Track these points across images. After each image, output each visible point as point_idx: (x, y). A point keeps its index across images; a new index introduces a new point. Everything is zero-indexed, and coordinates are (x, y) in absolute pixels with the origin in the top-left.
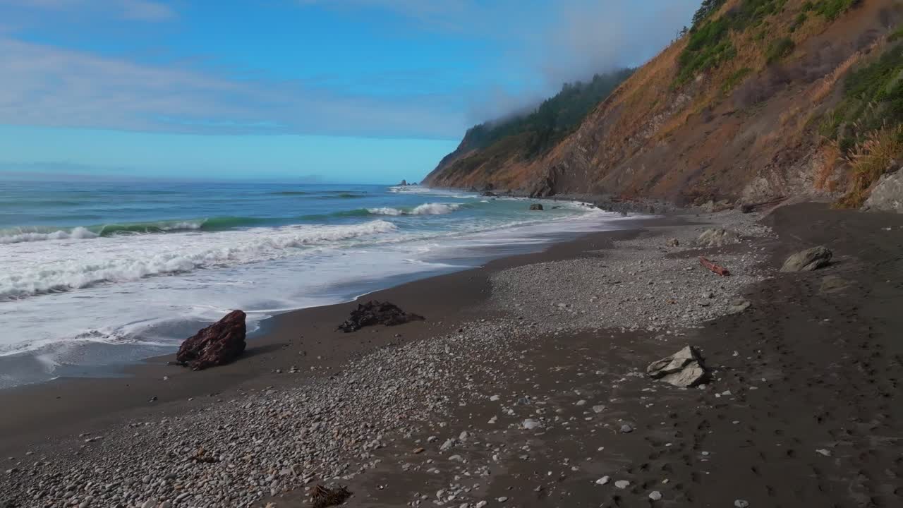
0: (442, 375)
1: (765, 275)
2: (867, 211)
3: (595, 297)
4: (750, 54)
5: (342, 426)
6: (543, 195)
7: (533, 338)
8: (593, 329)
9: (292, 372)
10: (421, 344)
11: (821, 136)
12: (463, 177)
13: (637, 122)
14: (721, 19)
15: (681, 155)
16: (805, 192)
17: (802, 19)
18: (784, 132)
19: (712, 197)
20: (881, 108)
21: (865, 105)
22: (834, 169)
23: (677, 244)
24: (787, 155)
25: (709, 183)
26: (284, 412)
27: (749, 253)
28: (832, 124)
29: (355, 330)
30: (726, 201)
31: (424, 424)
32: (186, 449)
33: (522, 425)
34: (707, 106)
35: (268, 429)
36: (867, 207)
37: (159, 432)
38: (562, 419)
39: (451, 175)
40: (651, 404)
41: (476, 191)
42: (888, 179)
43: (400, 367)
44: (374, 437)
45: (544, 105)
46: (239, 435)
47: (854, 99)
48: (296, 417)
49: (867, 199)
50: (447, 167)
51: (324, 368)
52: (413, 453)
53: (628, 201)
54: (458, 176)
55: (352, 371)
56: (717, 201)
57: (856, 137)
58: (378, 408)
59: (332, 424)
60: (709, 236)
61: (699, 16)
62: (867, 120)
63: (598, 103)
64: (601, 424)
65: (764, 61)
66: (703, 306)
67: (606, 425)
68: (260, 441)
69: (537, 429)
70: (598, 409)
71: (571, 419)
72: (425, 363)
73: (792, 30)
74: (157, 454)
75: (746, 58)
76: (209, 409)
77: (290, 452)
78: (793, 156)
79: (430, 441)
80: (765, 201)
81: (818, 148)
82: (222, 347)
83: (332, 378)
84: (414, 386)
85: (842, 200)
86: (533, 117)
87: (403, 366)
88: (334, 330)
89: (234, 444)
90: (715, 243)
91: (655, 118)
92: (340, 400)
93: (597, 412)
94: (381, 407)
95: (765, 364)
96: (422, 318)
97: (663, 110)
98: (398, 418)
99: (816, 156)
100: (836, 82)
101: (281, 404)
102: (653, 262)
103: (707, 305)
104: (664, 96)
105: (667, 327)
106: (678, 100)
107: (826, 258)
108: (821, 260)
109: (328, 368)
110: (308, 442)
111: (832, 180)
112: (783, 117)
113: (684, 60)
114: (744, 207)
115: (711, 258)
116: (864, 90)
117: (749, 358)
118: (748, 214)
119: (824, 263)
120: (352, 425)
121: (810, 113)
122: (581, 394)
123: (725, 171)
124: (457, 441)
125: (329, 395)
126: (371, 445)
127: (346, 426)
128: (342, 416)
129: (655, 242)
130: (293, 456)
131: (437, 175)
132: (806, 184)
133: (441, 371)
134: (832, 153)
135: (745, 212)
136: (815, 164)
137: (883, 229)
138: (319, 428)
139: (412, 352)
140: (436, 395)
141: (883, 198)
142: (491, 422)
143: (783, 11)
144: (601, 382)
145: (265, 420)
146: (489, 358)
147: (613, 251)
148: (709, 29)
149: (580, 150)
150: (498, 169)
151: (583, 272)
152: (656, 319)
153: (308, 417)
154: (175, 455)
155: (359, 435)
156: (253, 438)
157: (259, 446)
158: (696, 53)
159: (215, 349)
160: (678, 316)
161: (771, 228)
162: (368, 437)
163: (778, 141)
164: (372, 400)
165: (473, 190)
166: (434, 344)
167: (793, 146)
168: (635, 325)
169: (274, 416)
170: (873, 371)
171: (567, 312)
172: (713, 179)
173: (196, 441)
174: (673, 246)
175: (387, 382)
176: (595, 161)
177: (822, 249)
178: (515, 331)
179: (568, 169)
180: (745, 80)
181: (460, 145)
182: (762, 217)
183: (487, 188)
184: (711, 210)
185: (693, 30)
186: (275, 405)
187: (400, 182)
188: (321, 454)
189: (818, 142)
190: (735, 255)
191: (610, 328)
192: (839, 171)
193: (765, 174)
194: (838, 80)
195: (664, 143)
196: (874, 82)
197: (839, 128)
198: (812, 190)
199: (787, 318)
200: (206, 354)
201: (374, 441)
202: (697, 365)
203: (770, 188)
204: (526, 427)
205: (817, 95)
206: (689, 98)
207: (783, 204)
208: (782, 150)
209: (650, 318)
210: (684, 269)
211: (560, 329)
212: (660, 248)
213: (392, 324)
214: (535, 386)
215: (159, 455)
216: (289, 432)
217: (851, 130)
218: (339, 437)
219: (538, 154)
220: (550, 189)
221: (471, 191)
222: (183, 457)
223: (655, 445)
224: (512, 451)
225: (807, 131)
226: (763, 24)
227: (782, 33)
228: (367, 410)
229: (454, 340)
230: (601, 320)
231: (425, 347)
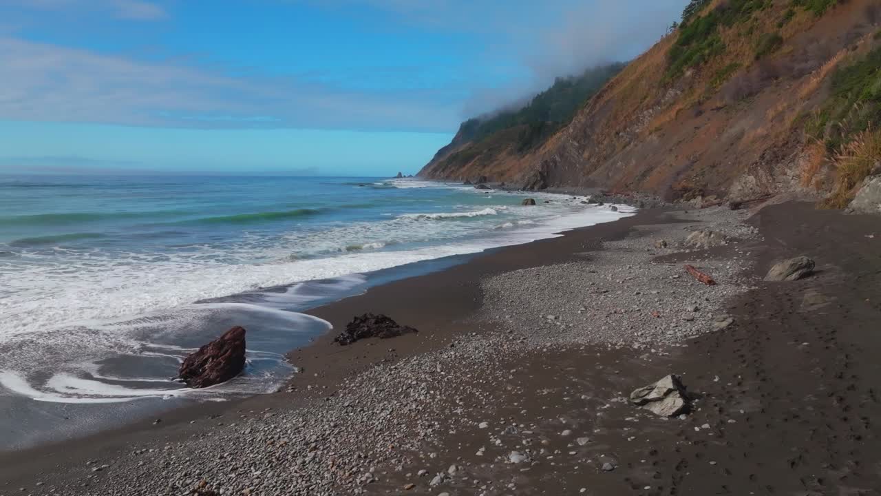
0: (433, 397)
1: (749, 285)
2: (851, 214)
3: (583, 309)
4: (739, 49)
5: (336, 456)
6: (536, 188)
7: (522, 355)
8: (580, 345)
9: (290, 391)
10: (414, 361)
11: (808, 135)
12: (458, 169)
13: (627, 116)
14: (710, 14)
15: (671, 150)
16: (792, 189)
17: (791, 14)
18: (771, 128)
19: (701, 193)
20: (866, 109)
21: (851, 105)
22: (820, 168)
23: (665, 245)
24: (774, 153)
25: (697, 178)
26: (281, 439)
27: (735, 258)
28: (818, 124)
29: (351, 342)
30: (715, 197)
31: (415, 454)
32: (188, 481)
33: (509, 458)
34: (697, 100)
35: (266, 458)
36: (851, 210)
37: (162, 461)
38: (548, 453)
39: (446, 167)
40: (633, 438)
41: (470, 183)
42: (872, 182)
43: (393, 388)
44: (367, 470)
45: (537, 98)
46: (238, 466)
47: (840, 98)
48: (293, 445)
49: (852, 200)
50: (441, 160)
51: (320, 387)
52: (404, 489)
53: (619, 195)
54: (453, 168)
55: (347, 391)
56: (705, 197)
57: (841, 137)
58: (371, 435)
59: (328, 453)
60: (696, 237)
61: (689, 12)
62: (853, 122)
63: (589, 98)
64: (584, 460)
65: (753, 55)
66: (688, 320)
67: (589, 461)
68: (259, 473)
69: (523, 464)
70: (582, 441)
71: (556, 452)
72: (417, 384)
73: (780, 26)
74: (160, 486)
75: (735, 53)
76: (210, 434)
77: (287, 486)
78: (780, 154)
79: (421, 476)
80: (753, 198)
81: (805, 146)
82: (222, 364)
83: (328, 400)
84: (406, 410)
85: (828, 200)
86: (525, 111)
87: (396, 387)
88: (330, 343)
89: (233, 475)
90: (702, 246)
91: (645, 112)
92: (335, 426)
93: (581, 444)
94: (374, 434)
95: (744, 392)
96: (416, 331)
97: (653, 105)
98: (390, 447)
99: (803, 154)
100: (823, 79)
101: (278, 430)
102: (640, 268)
103: (692, 320)
104: (654, 91)
105: (652, 344)
106: (668, 95)
107: (809, 268)
108: (805, 270)
109: (324, 387)
110: (304, 474)
111: (818, 179)
112: (771, 113)
113: (673, 56)
114: (732, 204)
115: (697, 264)
116: (850, 90)
117: (729, 384)
118: (736, 211)
119: (808, 272)
120: (346, 455)
121: (798, 109)
122: (566, 423)
123: (713, 166)
124: (447, 477)
125: (325, 420)
126: (363, 479)
127: (341, 456)
128: (337, 444)
129: (643, 243)
130: (289, 490)
131: (432, 167)
132: (792, 182)
133: (432, 392)
134: (817, 151)
135: (733, 209)
136: (801, 162)
137: (866, 236)
138: (314, 458)
139: (406, 370)
140: (427, 420)
141: (867, 201)
142: (479, 453)
143: (772, 6)
144: (586, 409)
145: (263, 449)
146: (479, 377)
147: (602, 253)
148: (698, 24)
149: (572, 144)
150: (492, 162)
151: (572, 278)
152: (642, 334)
153: (304, 445)
154: (178, 488)
155: (353, 467)
156: (252, 468)
157: (258, 478)
158: (685, 48)
159: (216, 366)
160: (662, 332)
161: (757, 229)
162: (362, 469)
163: (766, 137)
164: (366, 426)
165: (467, 183)
166: (426, 361)
167: (781, 144)
168: (621, 342)
169: (272, 443)
170: (847, 406)
171: (555, 325)
172: (702, 175)
173: (198, 471)
174: (661, 247)
175: (381, 405)
176: (586, 154)
177: (805, 260)
178: (505, 347)
179: (560, 162)
180: (734, 76)
181: (455, 138)
182: (750, 215)
183: (481, 181)
184: (700, 207)
185: (683, 26)
186: (273, 431)
187: (396, 175)
188: (316, 489)
189: (804, 141)
190: (720, 260)
191: (596, 345)
192: (825, 170)
193: (753, 170)
194: (825, 76)
195: (654, 137)
196: (860, 82)
197: (825, 127)
198: (798, 188)
199: (768, 339)
200: (207, 371)
201: (367, 474)
202: (679, 395)
203: (757, 185)
204: (512, 461)
205: (804, 91)
206: (679, 92)
207: (770, 202)
208: (770, 148)
209: (636, 334)
210: (671, 277)
211: (549, 344)
212: (648, 250)
213: (387, 337)
214: (522, 412)
215: (163, 487)
216: (286, 462)
217: (837, 129)
218: (333, 469)
219: (531, 147)
220: (542, 182)
221: (465, 184)
222: (186, 490)
223: (635, 487)
224: (499, 489)
225: (794, 129)
226: (752, 19)
227: (770, 28)
228: (361, 437)
229: (446, 357)
230: (588, 335)
231: (418, 365)
